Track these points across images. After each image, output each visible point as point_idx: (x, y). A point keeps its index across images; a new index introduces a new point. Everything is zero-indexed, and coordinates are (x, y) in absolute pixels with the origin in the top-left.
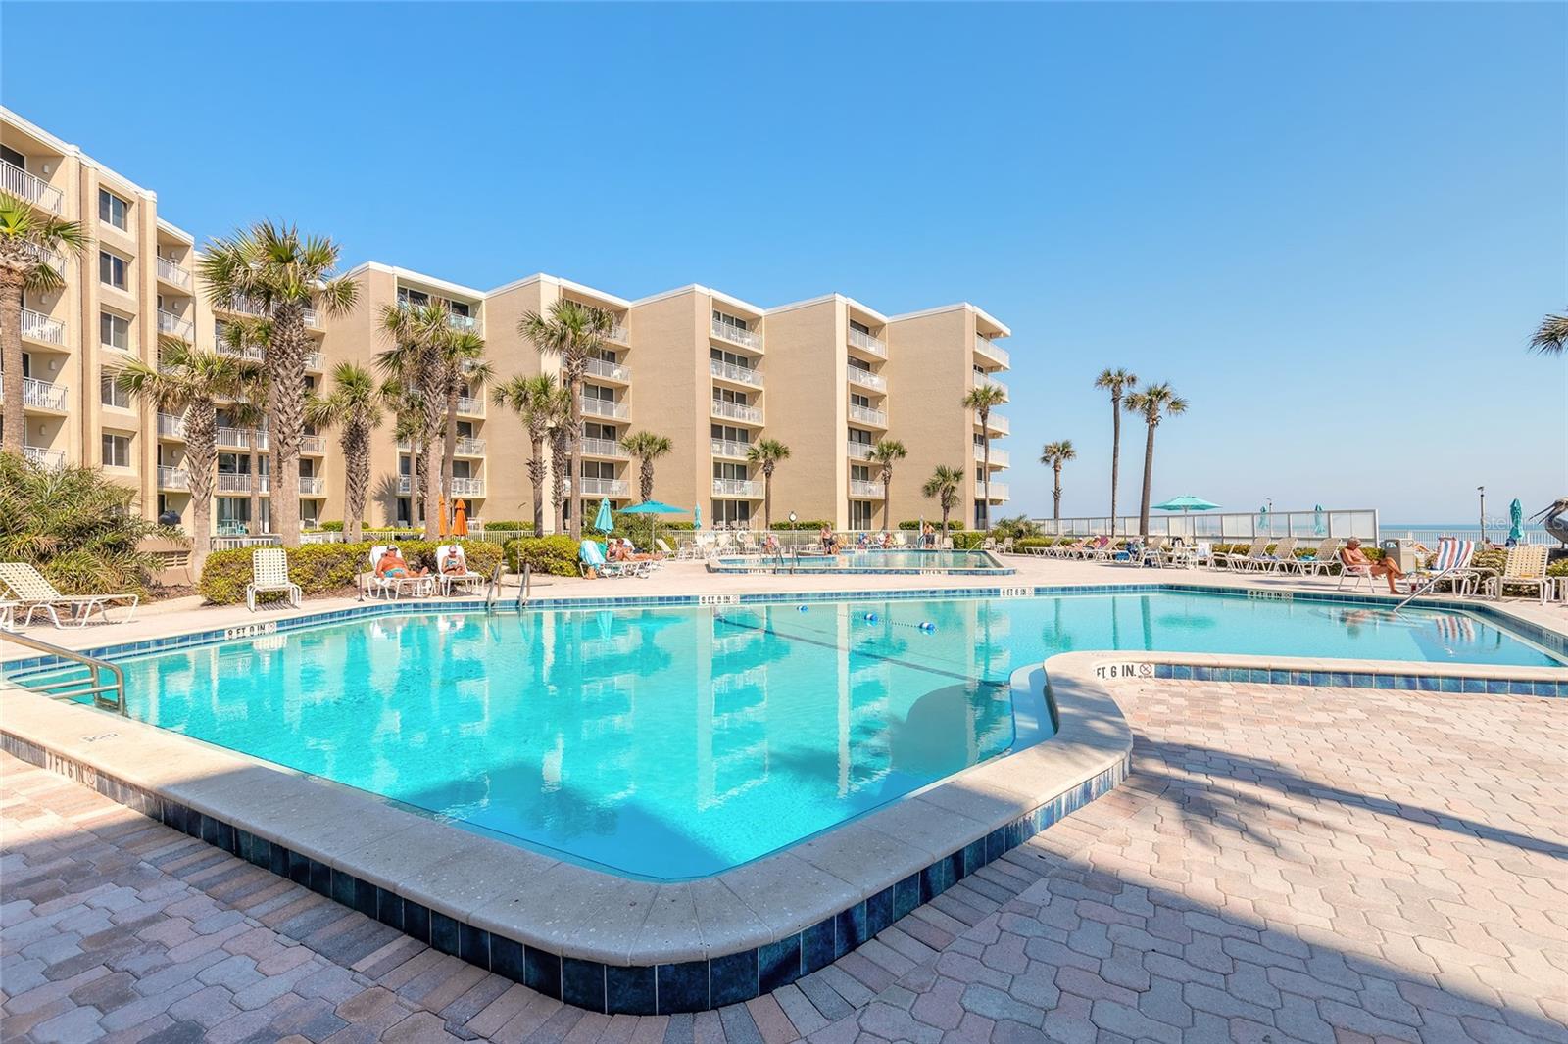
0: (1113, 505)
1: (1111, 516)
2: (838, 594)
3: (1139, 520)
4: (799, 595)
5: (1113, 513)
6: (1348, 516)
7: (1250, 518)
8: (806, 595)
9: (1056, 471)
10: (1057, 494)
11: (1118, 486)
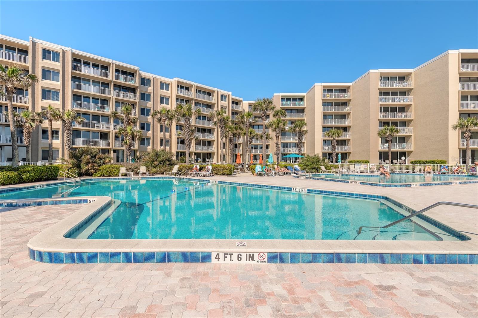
2: (240, 184)
4: (230, 183)
8: (232, 183)
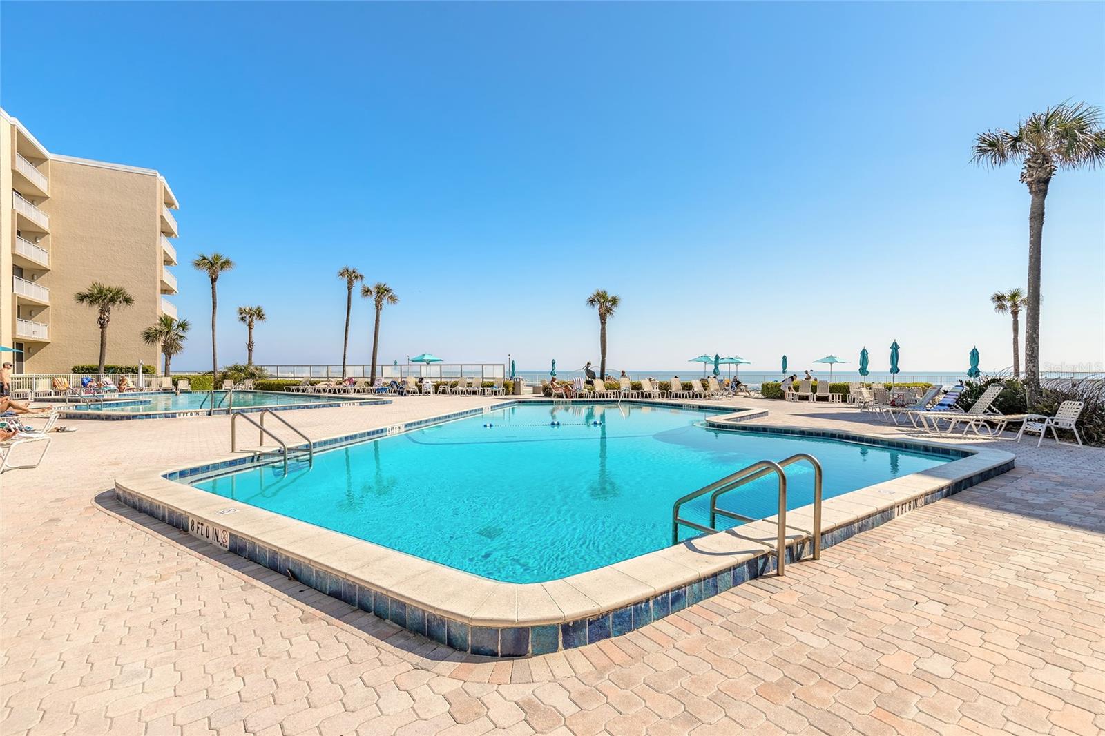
0: (344, 356)
1: (342, 364)
3: (371, 367)
5: (344, 363)
6: (492, 366)
7: (439, 367)
9: (250, 329)
10: (250, 346)
11: (348, 345)
